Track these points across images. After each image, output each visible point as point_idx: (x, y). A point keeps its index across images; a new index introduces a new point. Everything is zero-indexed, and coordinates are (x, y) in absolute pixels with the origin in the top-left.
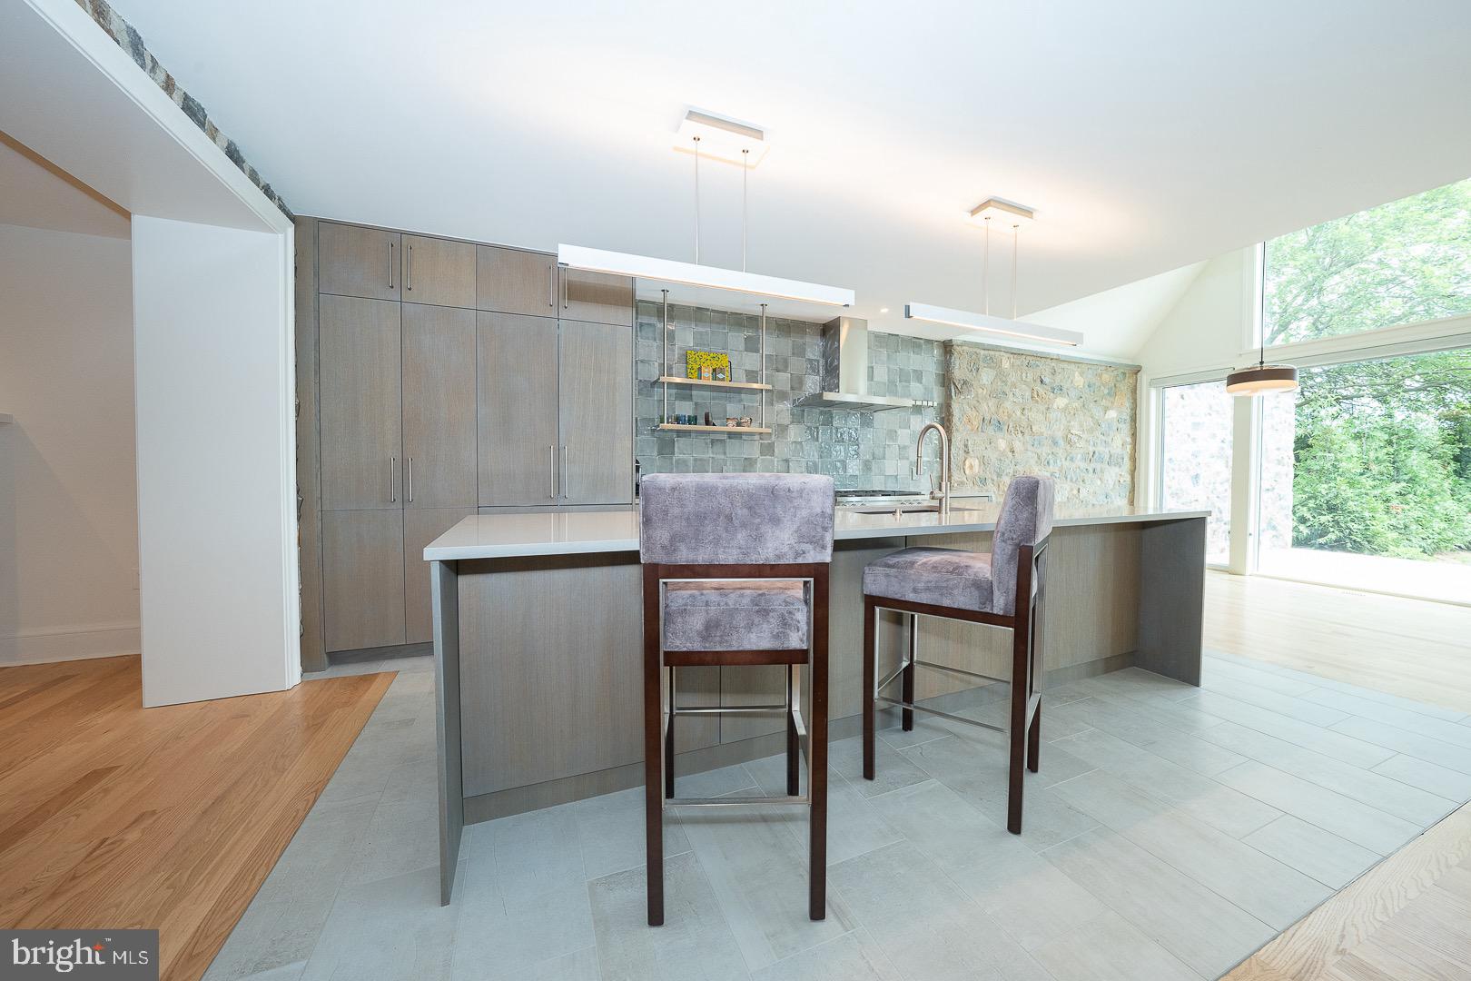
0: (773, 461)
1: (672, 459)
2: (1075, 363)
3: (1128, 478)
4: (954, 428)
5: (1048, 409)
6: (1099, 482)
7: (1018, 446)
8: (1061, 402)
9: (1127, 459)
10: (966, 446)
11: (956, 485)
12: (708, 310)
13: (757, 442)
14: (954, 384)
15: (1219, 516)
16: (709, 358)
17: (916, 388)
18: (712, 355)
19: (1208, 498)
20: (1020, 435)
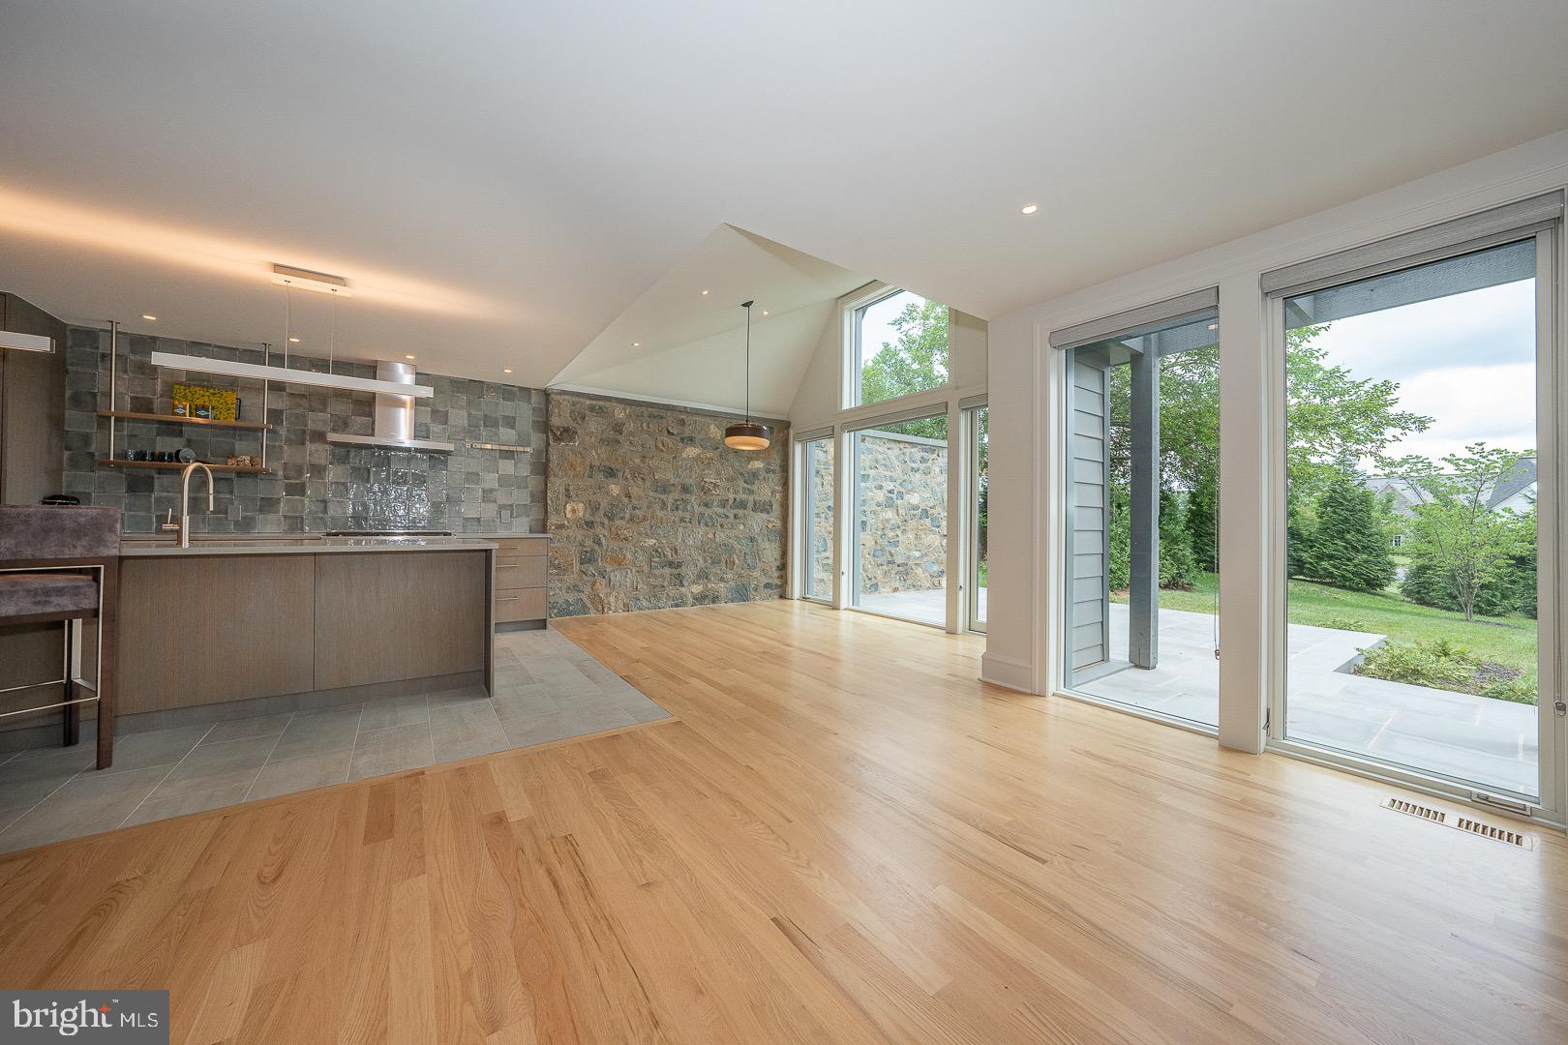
0: (303, 501)
1: (150, 496)
2: (710, 416)
3: (778, 524)
4: (552, 473)
5: (674, 458)
6: (742, 527)
7: (635, 491)
8: (691, 452)
9: (776, 506)
10: (567, 490)
11: (553, 527)
12: (210, 345)
13: (280, 482)
14: (552, 431)
15: (890, 558)
16: (207, 394)
17: (507, 434)
18: (212, 391)
19: (876, 542)
20: (640, 482)
